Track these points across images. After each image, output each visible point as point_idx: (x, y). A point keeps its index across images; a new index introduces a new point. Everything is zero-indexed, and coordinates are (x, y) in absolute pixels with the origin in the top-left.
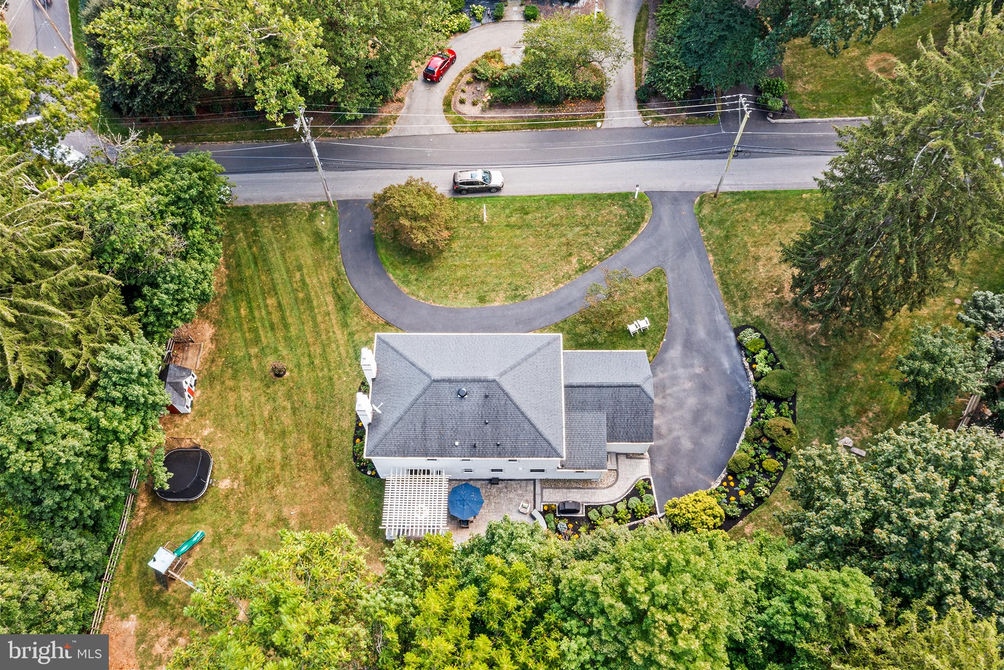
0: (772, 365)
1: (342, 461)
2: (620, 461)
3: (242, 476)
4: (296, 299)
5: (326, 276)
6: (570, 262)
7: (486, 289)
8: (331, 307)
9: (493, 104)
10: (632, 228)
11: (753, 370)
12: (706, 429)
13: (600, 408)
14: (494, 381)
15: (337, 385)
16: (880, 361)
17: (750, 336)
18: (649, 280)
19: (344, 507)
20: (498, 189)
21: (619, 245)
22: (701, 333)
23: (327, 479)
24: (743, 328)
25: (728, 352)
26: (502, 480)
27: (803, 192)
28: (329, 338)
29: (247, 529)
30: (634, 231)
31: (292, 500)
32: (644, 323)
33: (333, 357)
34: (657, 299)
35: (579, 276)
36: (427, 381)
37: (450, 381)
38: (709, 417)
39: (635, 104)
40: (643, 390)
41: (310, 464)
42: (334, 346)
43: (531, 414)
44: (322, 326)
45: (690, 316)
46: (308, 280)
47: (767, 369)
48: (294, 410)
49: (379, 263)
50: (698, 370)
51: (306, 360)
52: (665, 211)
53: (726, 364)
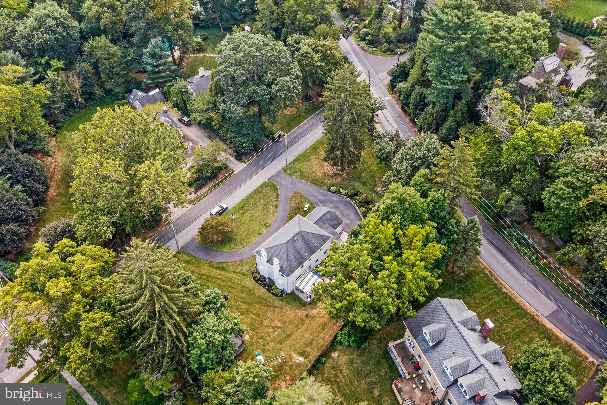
0: (346, 189)
1: (273, 300)
3: (249, 331)
4: (204, 279)
5: (206, 267)
6: (270, 209)
7: (257, 231)
8: (219, 272)
9: (196, 190)
10: (276, 189)
11: (343, 195)
12: (348, 215)
14: (300, 231)
15: (247, 285)
16: (366, 170)
17: (333, 189)
19: (288, 308)
20: (227, 208)
21: (277, 195)
22: (322, 198)
23: (275, 307)
24: (330, 188)
25: (333, 196)
27: (306, 151)
28: (229, 278)
29: (268, 339)
30: (277, 189)
31: (273, 321)
32: (307, 206)
33: (237, 281)
34: (302, 199)
35: (277, 209)
36: (285, 245)
38: (345, 212)
39: (238, 162)
40: (330, 211)
41: (265, 308)
42: (233, 279)
44: (223, 278)
45: (315, 196)
46: (201, 273)
47: (346, 191)
48: (243, 302)
49: (217, 251)
50: (331, 205)
51: (230, 289)
52: (278, 179)
53: (335, 199)
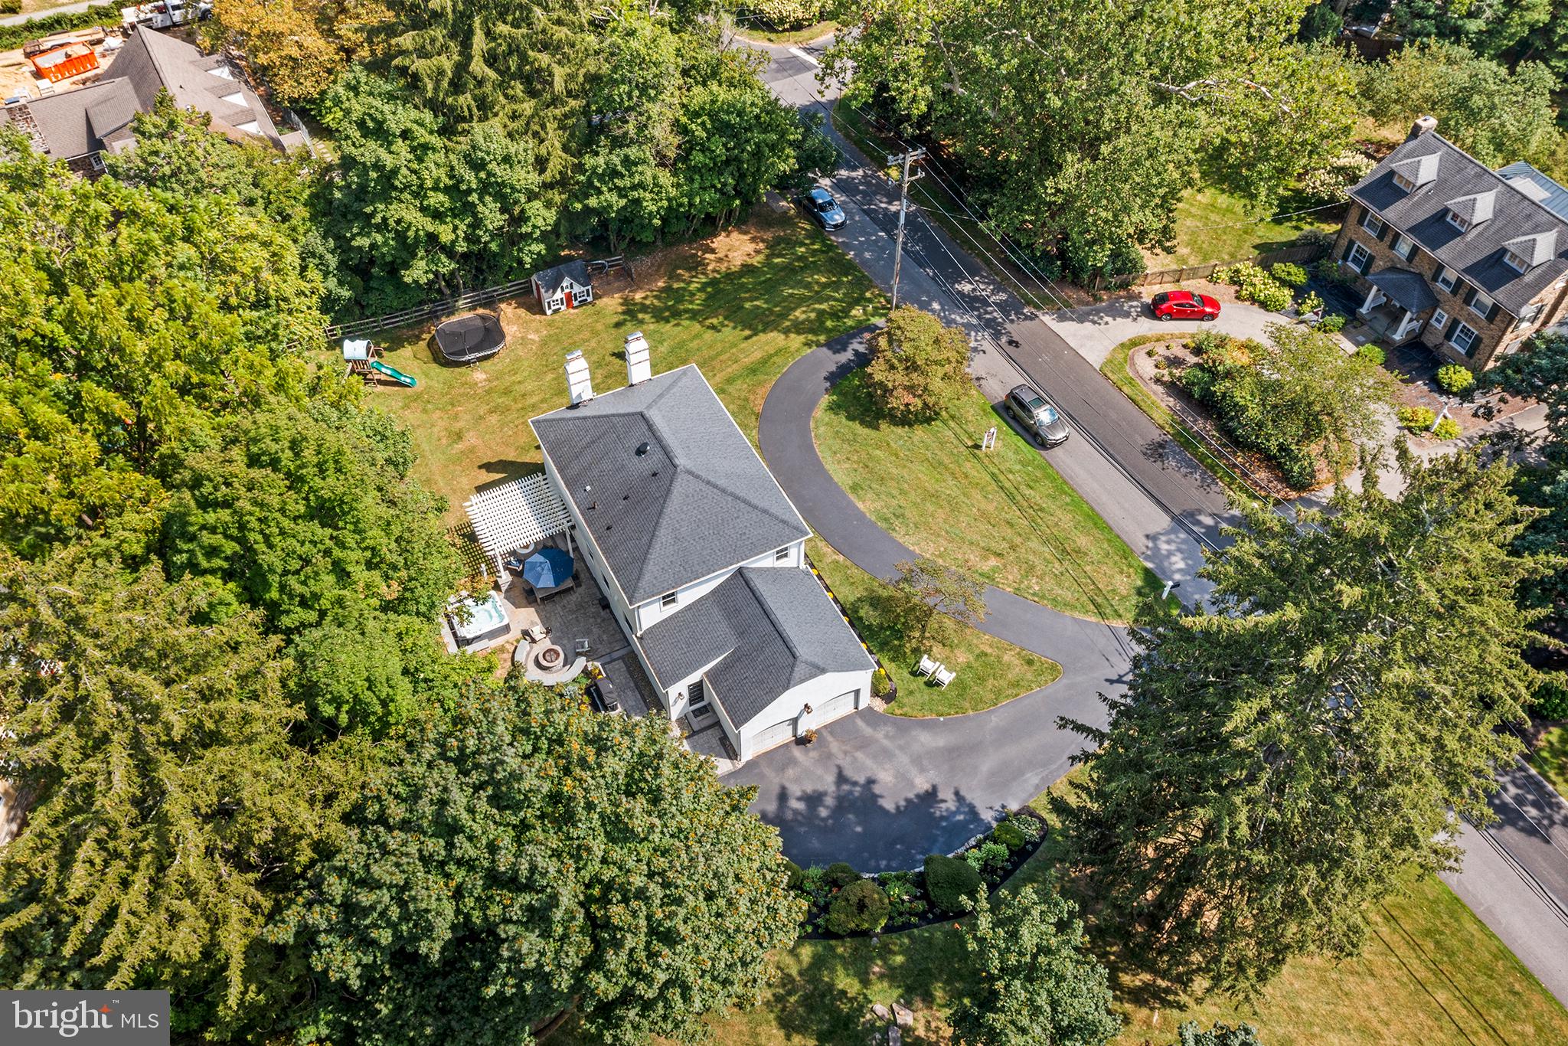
2: (709, 732)
7: (874, 486)
13: (741, 634)
14: (675, 466)
18: (1030, 662)
21: (1060, 604)
22: (988, 763)
26: (611, 612)
32: (946, 677)
34: (1004, 683)
37: (650, 427)
40: (793, 666)
43: (663, 534)
45: (1005, 735)
